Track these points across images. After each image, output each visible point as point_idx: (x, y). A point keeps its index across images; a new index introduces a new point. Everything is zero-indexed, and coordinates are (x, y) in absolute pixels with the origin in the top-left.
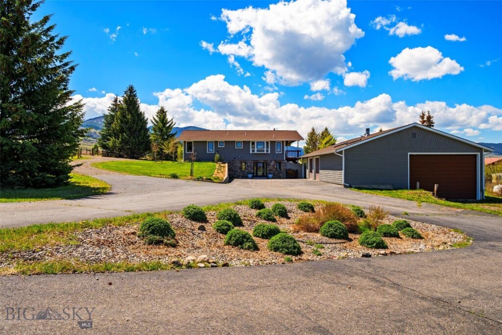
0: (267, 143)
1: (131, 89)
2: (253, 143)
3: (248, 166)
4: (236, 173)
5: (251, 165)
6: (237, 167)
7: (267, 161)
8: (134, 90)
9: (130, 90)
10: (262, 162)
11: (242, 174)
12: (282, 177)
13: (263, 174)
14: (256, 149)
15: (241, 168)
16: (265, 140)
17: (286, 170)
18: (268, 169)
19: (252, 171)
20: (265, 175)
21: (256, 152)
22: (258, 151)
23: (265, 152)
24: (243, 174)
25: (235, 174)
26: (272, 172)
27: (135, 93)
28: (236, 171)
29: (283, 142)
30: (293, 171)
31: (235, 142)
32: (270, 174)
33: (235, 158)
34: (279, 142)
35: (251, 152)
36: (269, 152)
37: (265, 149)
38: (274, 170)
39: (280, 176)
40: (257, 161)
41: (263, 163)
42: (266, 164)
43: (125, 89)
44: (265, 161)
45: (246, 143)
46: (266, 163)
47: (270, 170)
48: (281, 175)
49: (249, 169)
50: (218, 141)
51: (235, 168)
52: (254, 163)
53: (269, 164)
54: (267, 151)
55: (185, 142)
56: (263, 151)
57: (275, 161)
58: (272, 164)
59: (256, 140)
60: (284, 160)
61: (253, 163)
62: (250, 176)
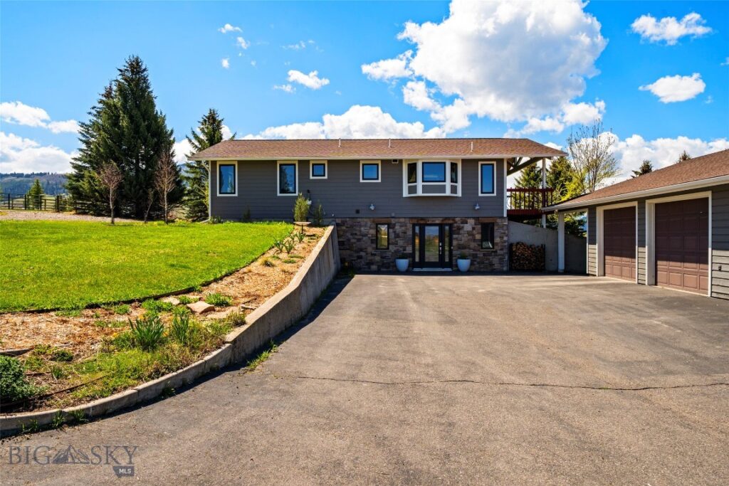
0: (454, 166)
1: (136, 67)
2: (412, 168)
3: (397, 236)
4: (362, 254)
5: (405, 233)
6: (364, 238)
7: (453, 219)
8: (143, 67)
9: (131, 65)
10: (437, 222)
11: (377, 258)
12: (497, 266)
13: (442, 256)
14: (420, 184)
15: (376, 240)
16: (447, 157)
17: (511, 245)
18: (455, 243)
19: (409, 250)
20: (447, 260)
21: (420, 193)
22: (425, 189)
23: (448, 193)
24: (382, 257)
25: (360, 257)
26: (466, 251)
27: (145, 73)
28: (361, 250)
29: (500, 161)
30: (530, 247)
31: (357, 161)
32: (463, 257)
33: (358, 212)
34: (487, 163)
35: (405, 194)
36: (459, 194)
37: (448, 184)
38: (473, 245)
39: (491, 264)
40: (422, 219)
41: (441, 226)
42: (448, 230)
43: (123, 64)
44: (446, 218)
45: (391, 166)
46: (451, 226)
47: (460, 247)
48: (495, 260)
49: (401, 242)
50: (308, 161)
51: (359, 240)
52: (414, 225)
53: (459, 229)
54: (454, 189)
55: (214, 163)
56: (443, 189)
57: (477, 219)
58: (468, 227)
59: (420, 157)
60: (503, 217)
61: (410, 226)
62: (403, 263)
